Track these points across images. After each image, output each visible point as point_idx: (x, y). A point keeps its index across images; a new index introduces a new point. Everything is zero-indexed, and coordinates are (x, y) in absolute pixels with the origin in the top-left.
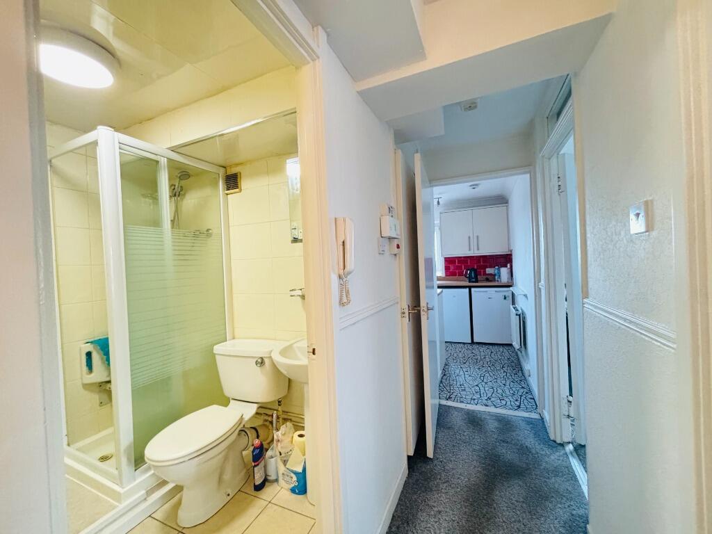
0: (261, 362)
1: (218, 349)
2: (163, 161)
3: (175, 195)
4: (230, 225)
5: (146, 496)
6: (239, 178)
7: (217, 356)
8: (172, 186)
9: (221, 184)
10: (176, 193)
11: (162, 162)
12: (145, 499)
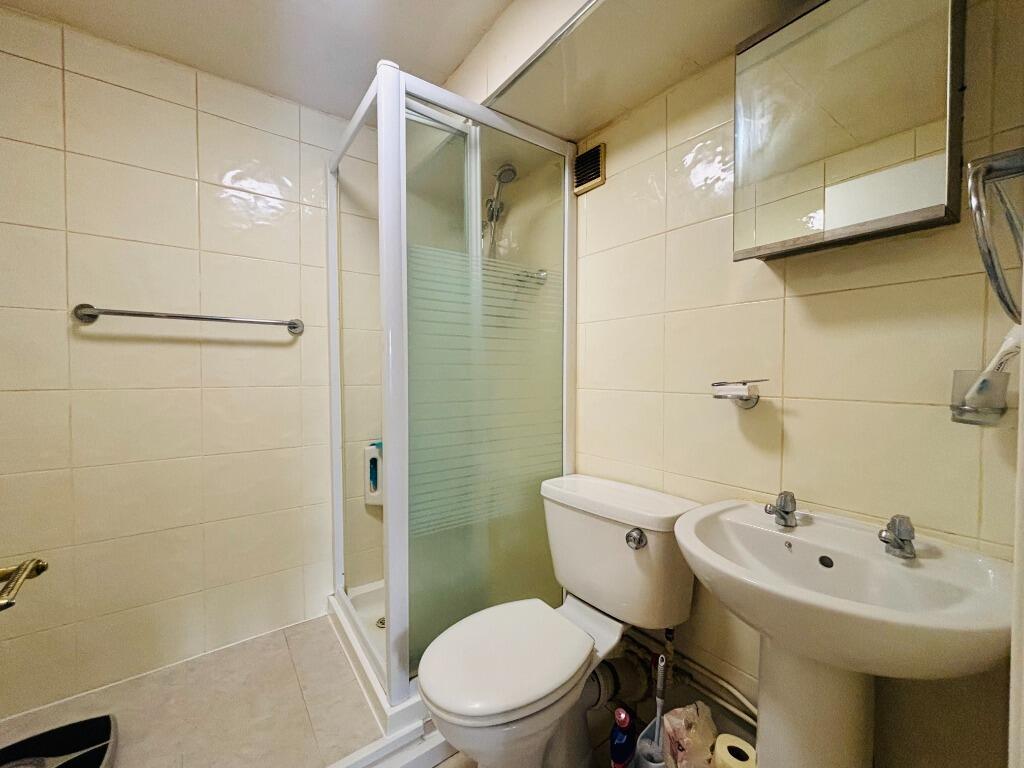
0: (638, 539)
1: (549, 487)
2: (474, 132)
3: (491, 219)
4: (580, 255)
5: (423, 733)
6: (602, 155)
7: (546, 503)
8: (487, 202)
9: (568, 177)
10: (495, 214)
11: (473, 137)
12: (422, 737)
